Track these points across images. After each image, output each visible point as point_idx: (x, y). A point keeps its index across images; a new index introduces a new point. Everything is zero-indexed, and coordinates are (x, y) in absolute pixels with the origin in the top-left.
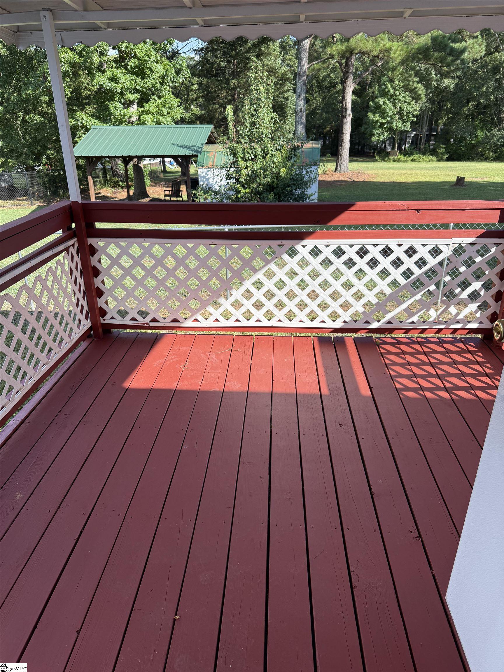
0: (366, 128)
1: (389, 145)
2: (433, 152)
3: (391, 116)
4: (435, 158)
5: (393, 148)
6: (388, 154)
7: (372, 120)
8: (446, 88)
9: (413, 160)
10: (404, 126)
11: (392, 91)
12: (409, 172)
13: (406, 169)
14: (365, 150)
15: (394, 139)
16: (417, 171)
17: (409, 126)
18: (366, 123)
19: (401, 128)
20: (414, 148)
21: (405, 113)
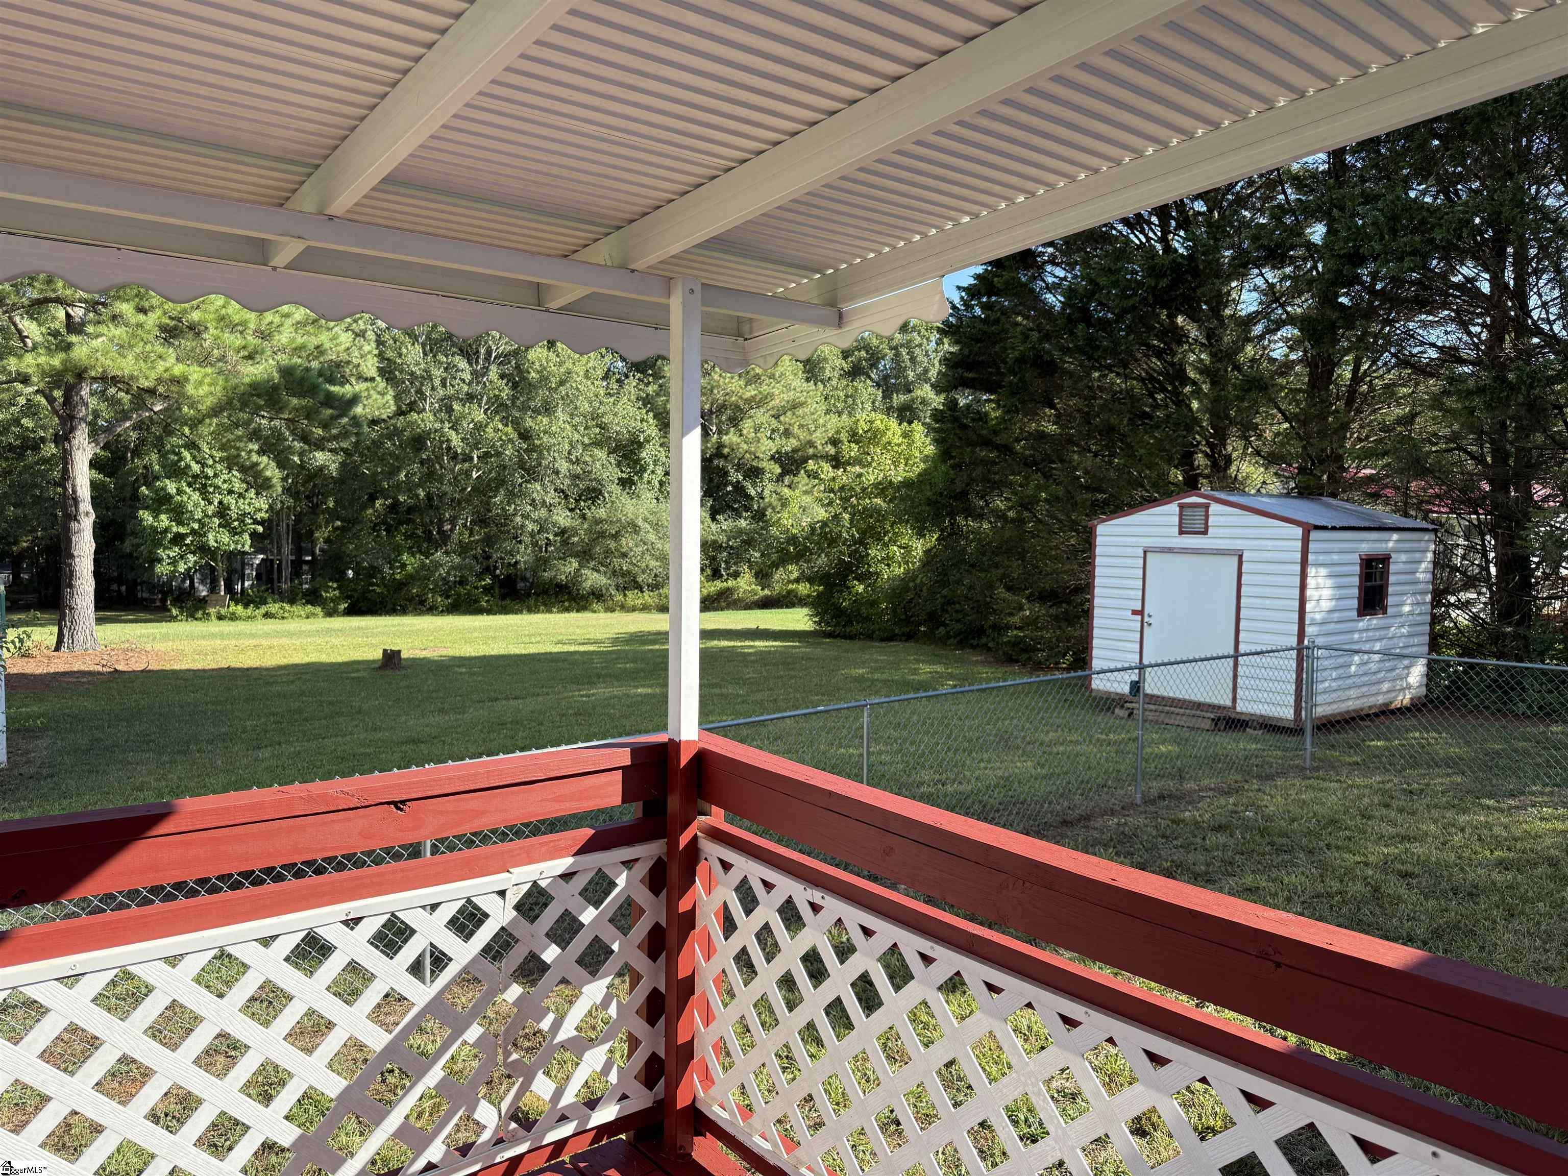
0: (138, 546)
1: (202, 582)
2: (313, 598)
3: (199, 521)
4: (318, 610)
5: (213, 589)
6: (202, 603)
7: (152, 526)
8: (321, 469)
9: (267, 615)
10: (236, 543)
11: (196, 468)
12: (264, 642)
13: (253, 636)
14: (139, 595)
15: (213, 569)
16: (284, 639)
17: (249, 542)
18: (134, 534)
19: (229, 545)
20: (267, 590)
21: (234, 516)
